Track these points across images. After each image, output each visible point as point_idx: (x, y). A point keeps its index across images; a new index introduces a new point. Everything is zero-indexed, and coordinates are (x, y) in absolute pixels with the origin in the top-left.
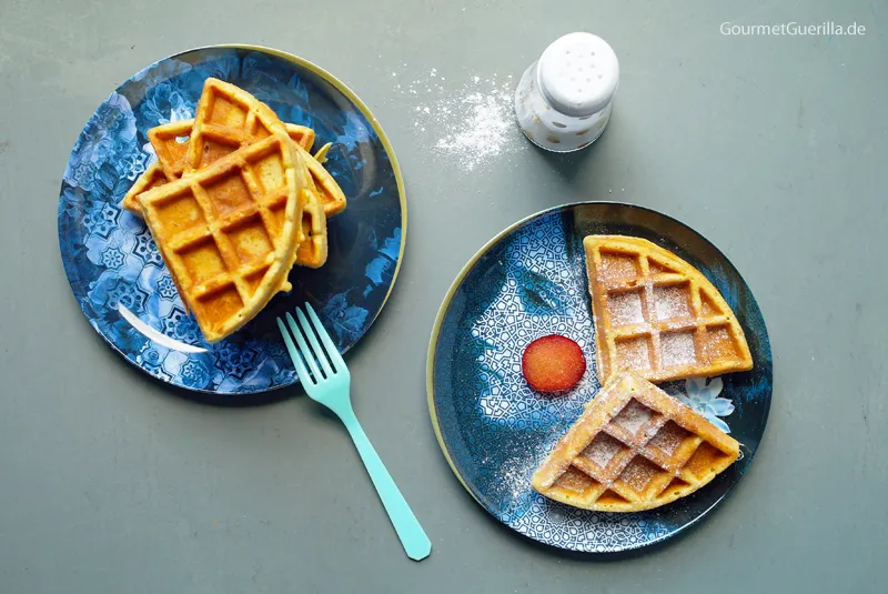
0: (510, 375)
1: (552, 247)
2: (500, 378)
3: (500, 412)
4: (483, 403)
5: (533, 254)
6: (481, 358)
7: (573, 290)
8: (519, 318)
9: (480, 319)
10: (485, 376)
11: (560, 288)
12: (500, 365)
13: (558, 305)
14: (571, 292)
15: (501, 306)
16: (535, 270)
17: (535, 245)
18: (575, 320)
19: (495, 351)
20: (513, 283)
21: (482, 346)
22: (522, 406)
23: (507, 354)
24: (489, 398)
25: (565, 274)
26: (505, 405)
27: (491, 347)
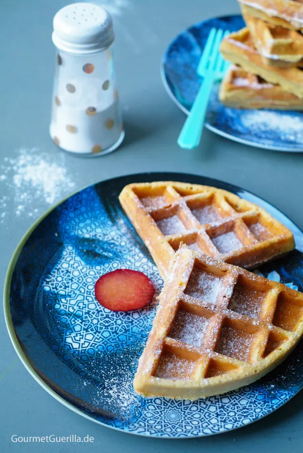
0: (88, 313)
1: (96, 218)
2: (79, 317)
3: (87, 344)
4: (69, 340)
5: (81, 225)
6: (57, 306)
7: (125, 242)
8: (83, 271)
9: (48, 278)
10: (64, 319)
11: (112, 244)
12: (76, 307)
13: (115, 254)
14: (123, 244)
15: (65, 266)
16: (87, 236)
17: (81, 218)
18: (133, 260)
19: (68, 299)
20: (70, 248)
21: (56, 297)
22: (106, 334)
23: (80, 298)
24: (73, 335)
25: (113, 233)
26: (89, 337)
27: (65, 296)
